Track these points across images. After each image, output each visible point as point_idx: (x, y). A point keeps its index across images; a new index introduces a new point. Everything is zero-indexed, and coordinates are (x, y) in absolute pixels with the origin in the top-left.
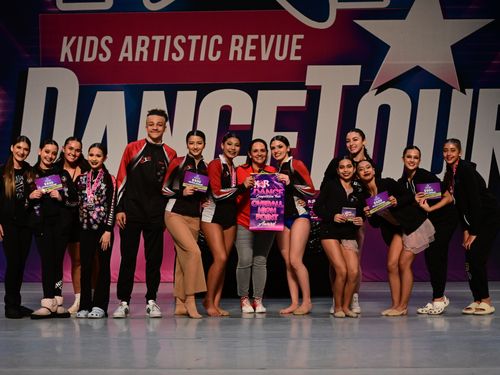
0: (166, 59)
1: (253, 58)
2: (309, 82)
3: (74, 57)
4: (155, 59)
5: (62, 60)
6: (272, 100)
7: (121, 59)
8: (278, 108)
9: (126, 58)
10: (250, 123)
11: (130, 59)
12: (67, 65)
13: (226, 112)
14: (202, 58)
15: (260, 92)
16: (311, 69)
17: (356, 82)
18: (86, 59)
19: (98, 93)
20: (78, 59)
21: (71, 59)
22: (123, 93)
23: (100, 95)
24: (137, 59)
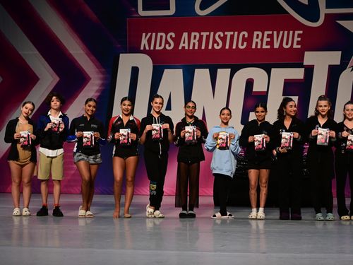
0: (210, 47)
1: (269, 47)
2: (305, 63)
3: (150, 46)
4: (203, 47)
5: (142, 48)
6: (281, 75)
7: (180, 48)
8: (285, 80)
9: (183, 47)
10: (266, 90)
11: (186, 48)
12: (145, 52)
13: (250, 83)
14: (234, 47)
15: (273, 69)
16: (307, 54)
17: (338, 62)
18: (158, 48)
19: (166, 70)
20: (152, 48)
21: (147, 48)
22: (181, 70)
23: (166, 71)
24: (191, 48)
